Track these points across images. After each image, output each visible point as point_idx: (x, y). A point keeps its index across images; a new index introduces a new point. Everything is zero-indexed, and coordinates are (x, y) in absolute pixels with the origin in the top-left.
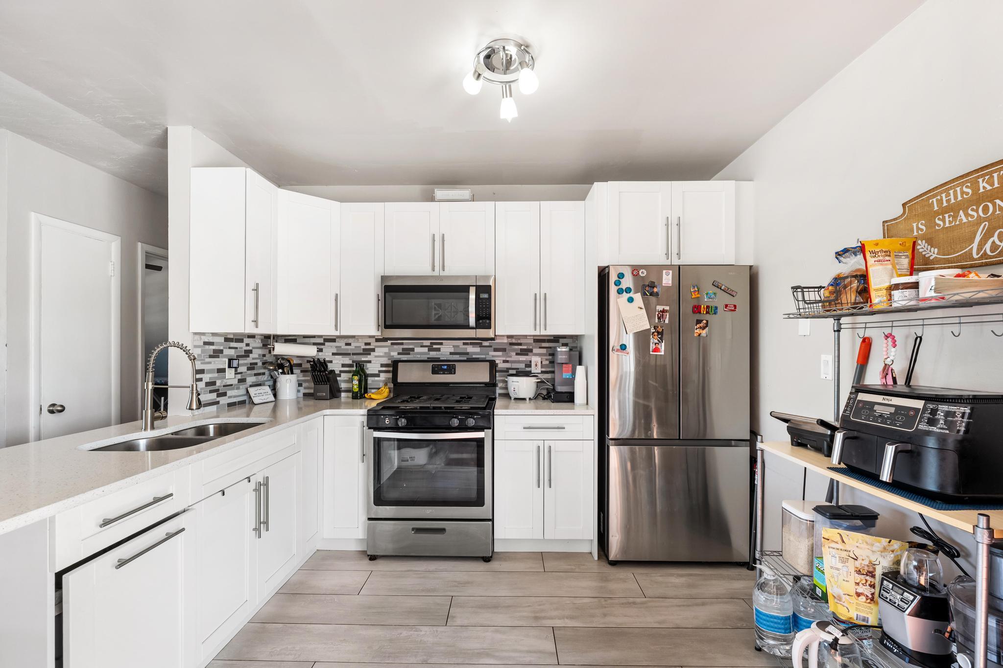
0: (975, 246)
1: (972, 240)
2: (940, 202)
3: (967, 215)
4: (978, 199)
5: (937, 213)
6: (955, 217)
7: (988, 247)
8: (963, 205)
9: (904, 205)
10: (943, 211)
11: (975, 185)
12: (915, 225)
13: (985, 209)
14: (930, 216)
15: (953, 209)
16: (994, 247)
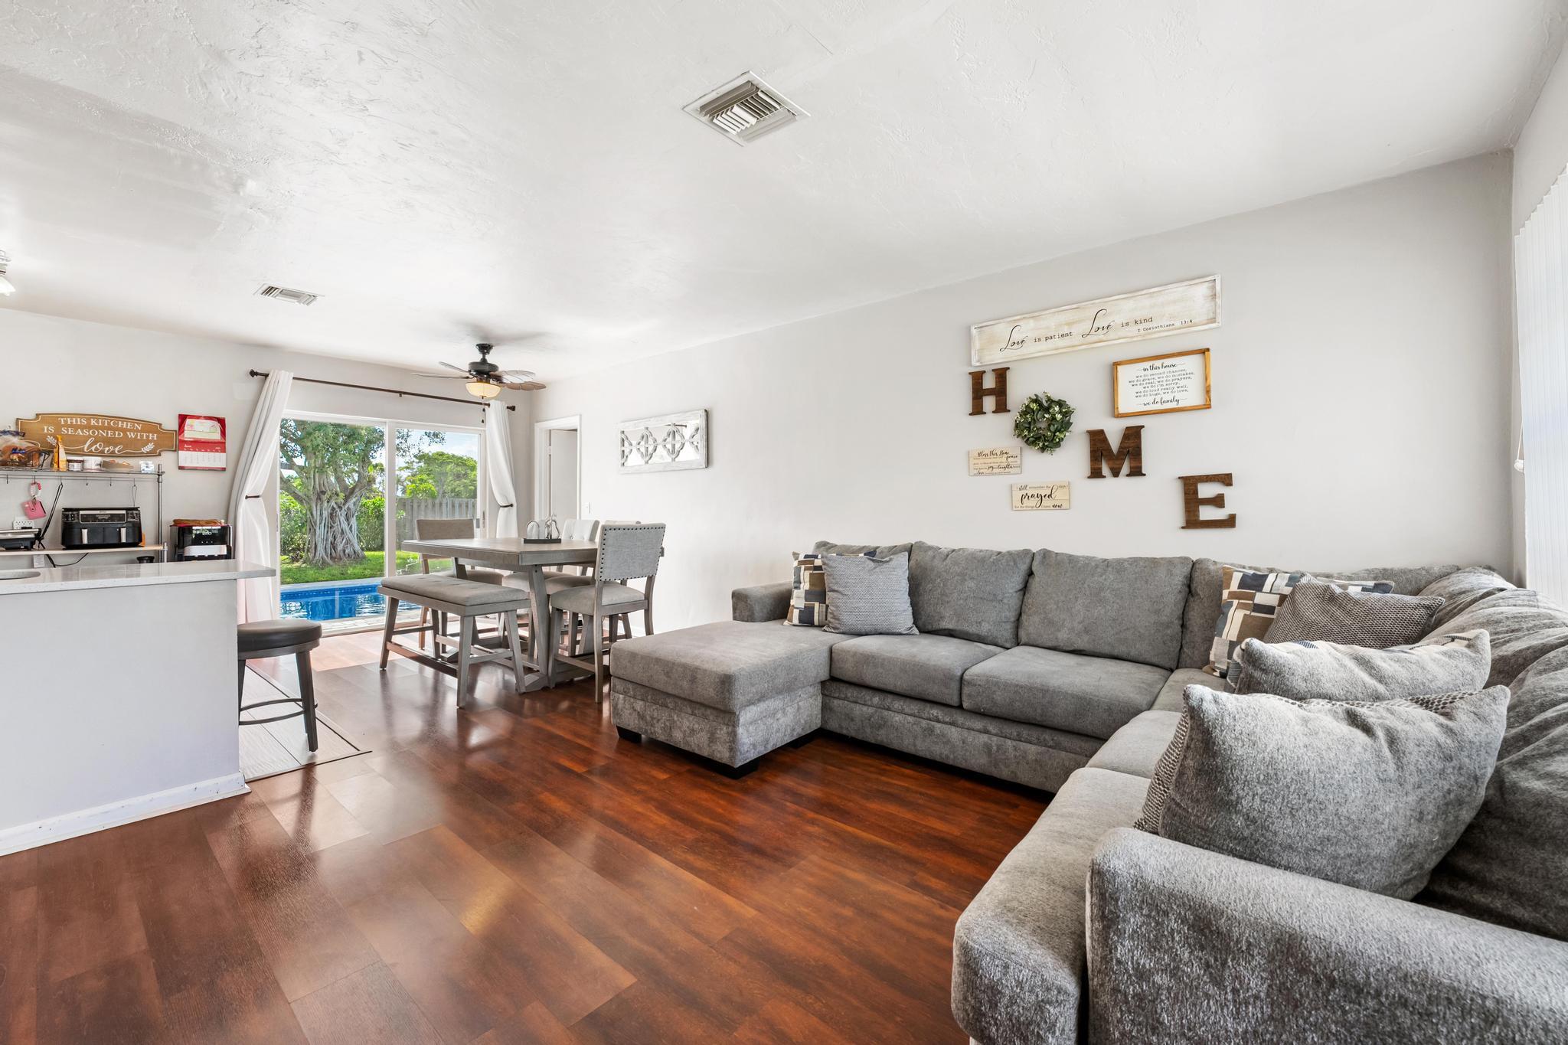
0: (86, 446)
1: (85, 443)
2: (66, 422)
3: (83, 432)
4: (89, 427)
5: (63, 426)
6: (76, 431)
7: (93, 448)
8: (82, 427)
9: (37, 415)
10: (67, 426)
11: (88, 420)
12: (46, 428)
13: (94, 433)
14: (58, 426)
15: (76, 427)
16: (96, 449)
